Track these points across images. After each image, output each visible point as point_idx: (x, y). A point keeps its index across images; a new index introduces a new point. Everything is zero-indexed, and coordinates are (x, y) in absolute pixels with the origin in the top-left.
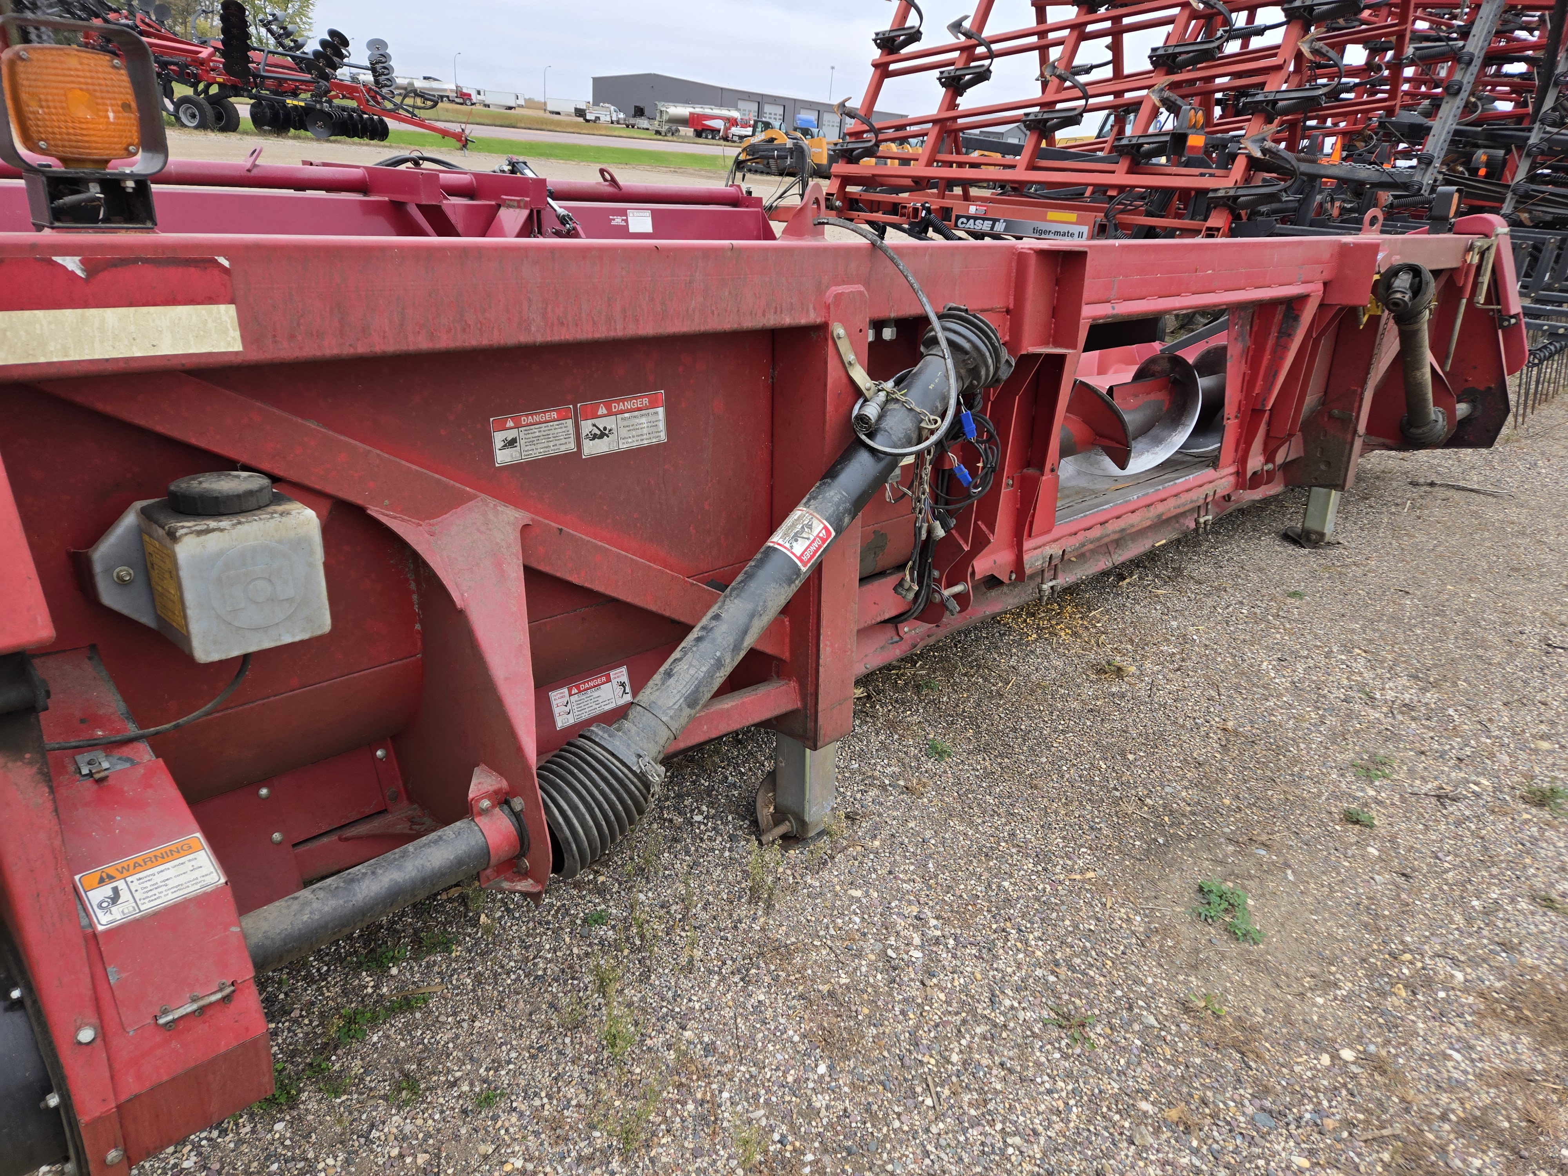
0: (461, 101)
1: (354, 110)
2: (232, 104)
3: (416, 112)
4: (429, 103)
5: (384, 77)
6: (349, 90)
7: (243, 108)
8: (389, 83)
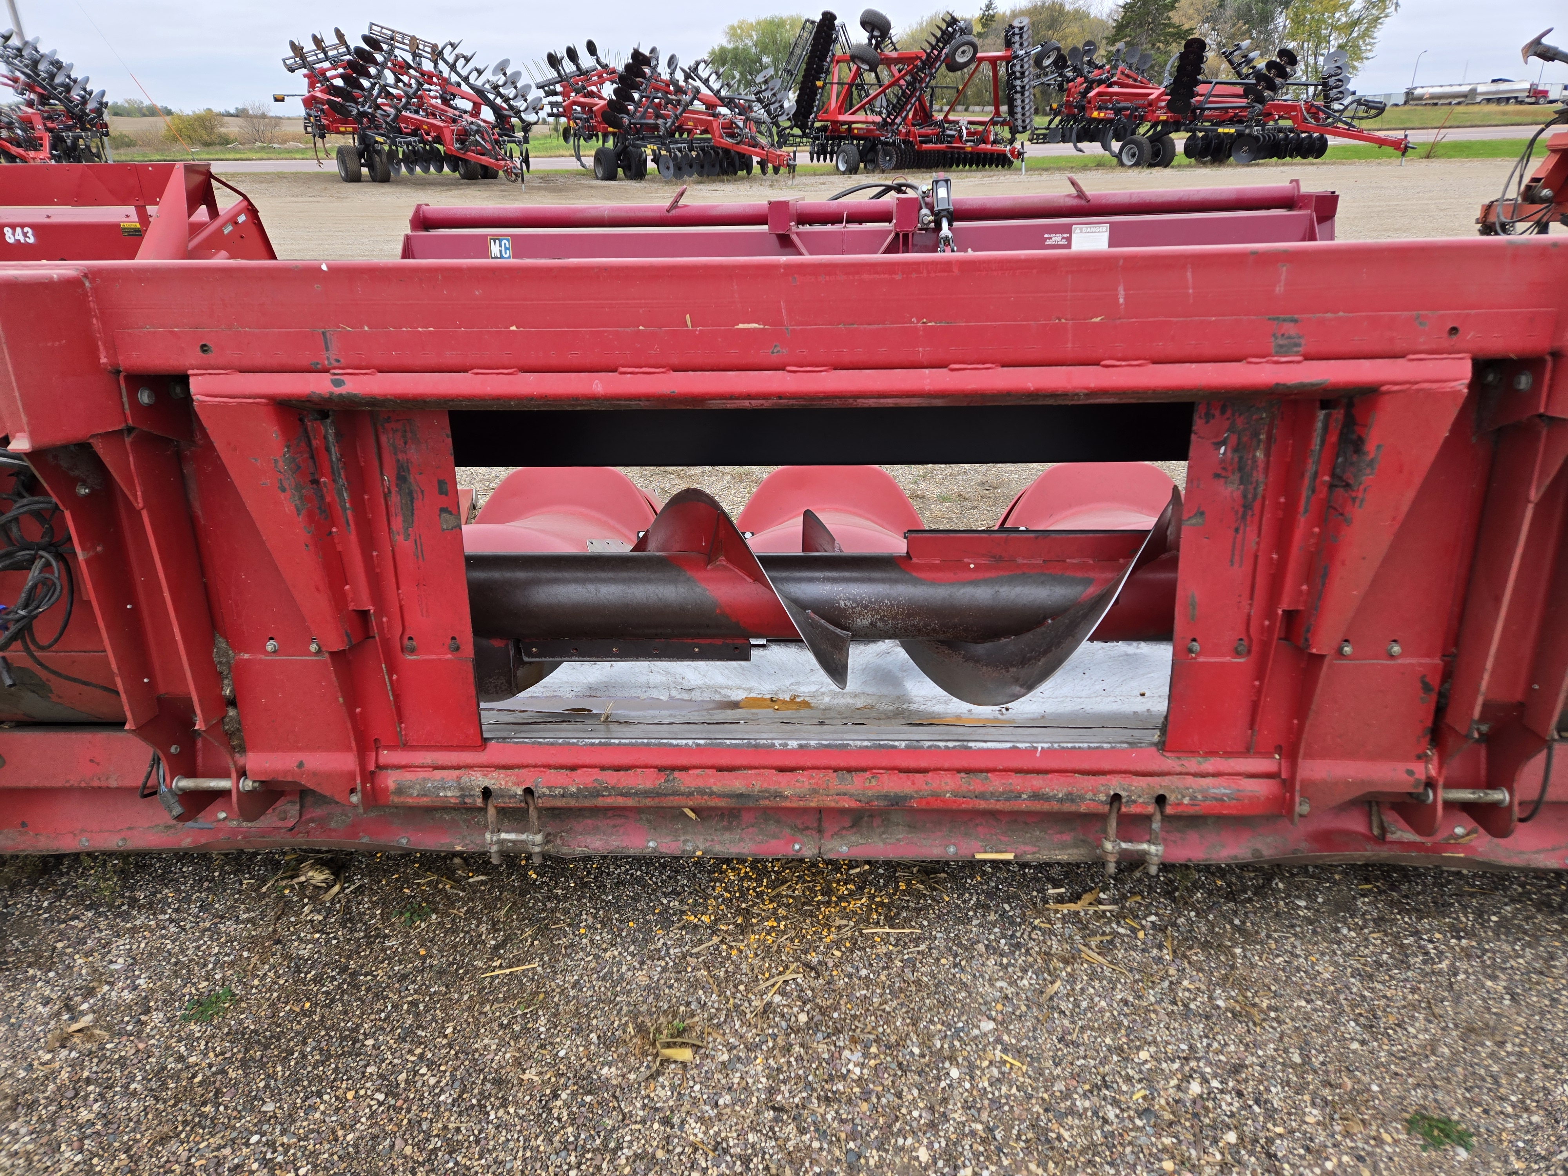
0: (1533, 100)
1: (1291, 130)
2: (1172, 140)
3: (1355, 123)
4: (1373, 112)
5: (1335, 90)
6: (1288, 110)
7: (1179, 140)
8: (1340, 96)
